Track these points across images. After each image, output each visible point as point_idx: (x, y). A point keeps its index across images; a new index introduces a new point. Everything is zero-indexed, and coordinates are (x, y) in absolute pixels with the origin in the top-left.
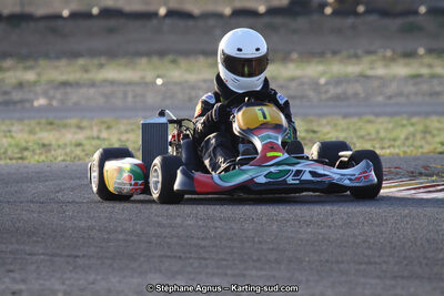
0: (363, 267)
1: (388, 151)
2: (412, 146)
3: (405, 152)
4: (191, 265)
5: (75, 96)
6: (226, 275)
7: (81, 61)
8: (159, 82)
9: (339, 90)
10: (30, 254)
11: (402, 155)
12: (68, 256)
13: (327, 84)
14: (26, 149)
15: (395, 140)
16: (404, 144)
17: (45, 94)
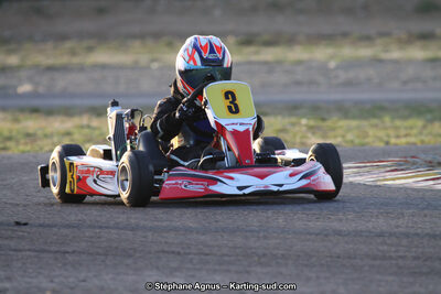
0: (378, 262)
1: (403, 140)
2: (430, 134)
3: (423, 142)
4: (191, 261)
5: (62, 82)
6: (228, 271)
7: (68, 45)
8: (155, 65)
9: (351, 74)
10: (15, 250)
11: (419, 144)
12: (57, 252)
13: (337, 68)
14: (9, 139)
15: (411, 128)
16: (421, 133)
17: (30, 80)
